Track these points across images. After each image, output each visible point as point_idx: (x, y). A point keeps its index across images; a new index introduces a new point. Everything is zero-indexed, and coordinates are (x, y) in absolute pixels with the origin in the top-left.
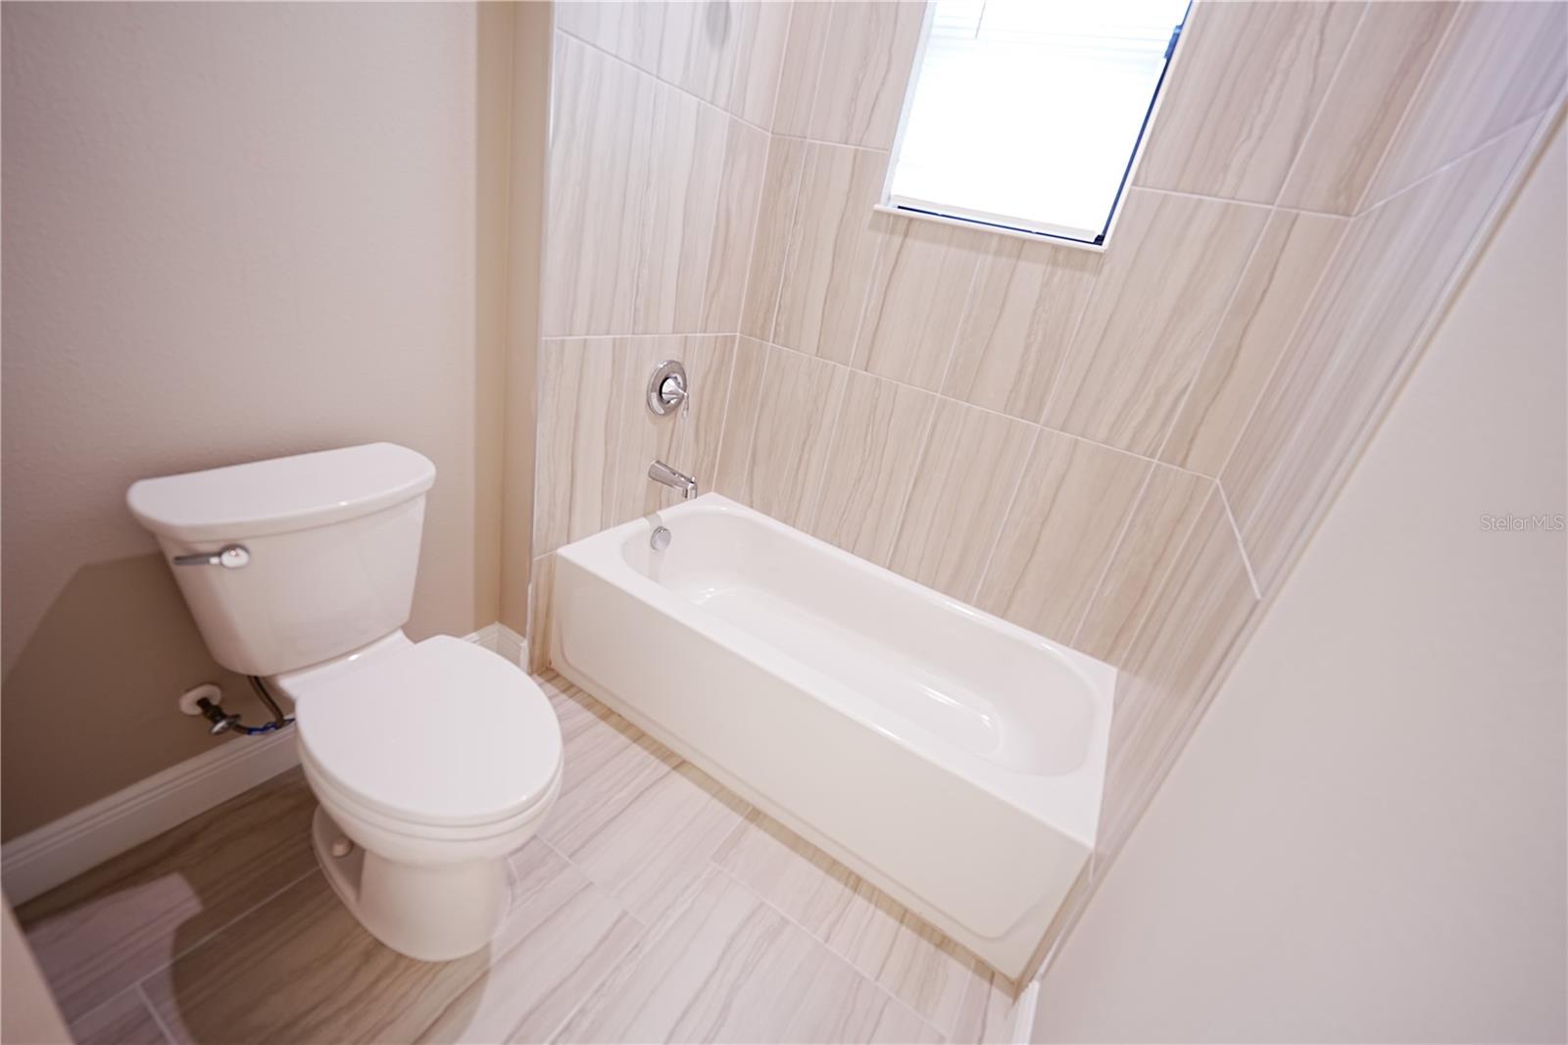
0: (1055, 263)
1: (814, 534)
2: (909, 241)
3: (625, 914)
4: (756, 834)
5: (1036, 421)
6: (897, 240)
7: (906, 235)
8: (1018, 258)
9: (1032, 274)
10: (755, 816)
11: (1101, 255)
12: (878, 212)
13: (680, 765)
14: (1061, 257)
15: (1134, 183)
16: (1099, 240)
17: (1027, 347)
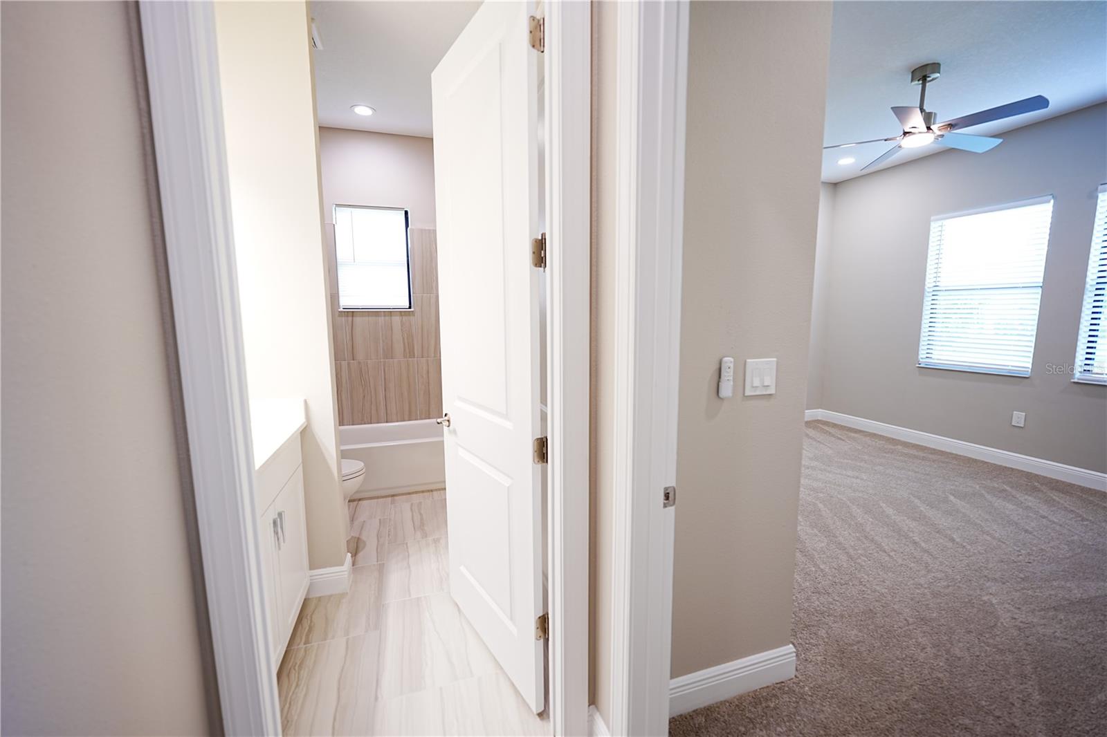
0: (401, 315)
1: (353, 425)
2: (354, 318)
3: (380, 520)
4: (396, 498)
5: (414, 358)
6: (350, 319)
7: (353, 316)
8: (391, 316)
9: (396, 320)
10: (393, 496)
11: (412, 311)
12: (339, 312)
13: (360, 500)
14: (403, 314)
15: (413, 293)
16: (410, 307)
17: (403, 339)
